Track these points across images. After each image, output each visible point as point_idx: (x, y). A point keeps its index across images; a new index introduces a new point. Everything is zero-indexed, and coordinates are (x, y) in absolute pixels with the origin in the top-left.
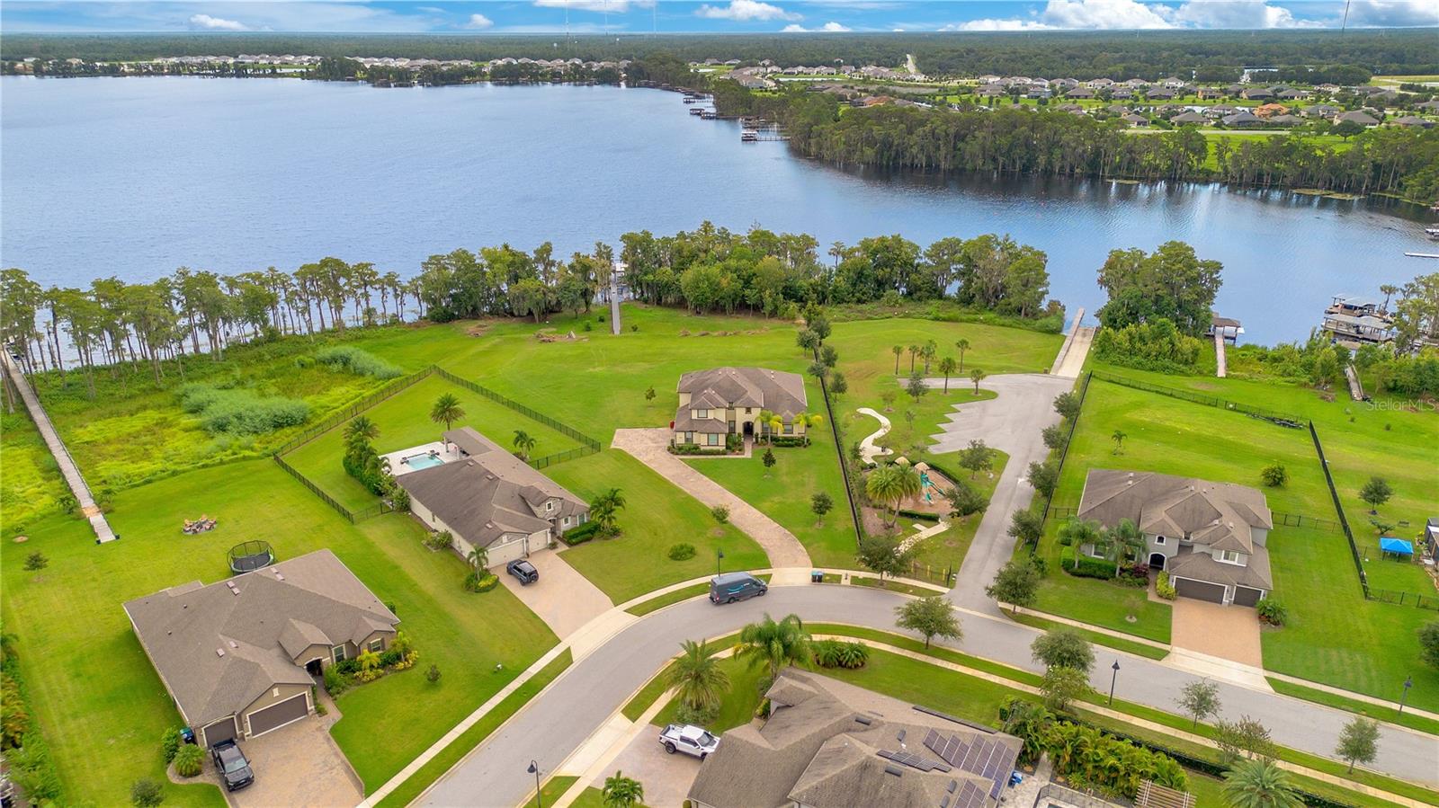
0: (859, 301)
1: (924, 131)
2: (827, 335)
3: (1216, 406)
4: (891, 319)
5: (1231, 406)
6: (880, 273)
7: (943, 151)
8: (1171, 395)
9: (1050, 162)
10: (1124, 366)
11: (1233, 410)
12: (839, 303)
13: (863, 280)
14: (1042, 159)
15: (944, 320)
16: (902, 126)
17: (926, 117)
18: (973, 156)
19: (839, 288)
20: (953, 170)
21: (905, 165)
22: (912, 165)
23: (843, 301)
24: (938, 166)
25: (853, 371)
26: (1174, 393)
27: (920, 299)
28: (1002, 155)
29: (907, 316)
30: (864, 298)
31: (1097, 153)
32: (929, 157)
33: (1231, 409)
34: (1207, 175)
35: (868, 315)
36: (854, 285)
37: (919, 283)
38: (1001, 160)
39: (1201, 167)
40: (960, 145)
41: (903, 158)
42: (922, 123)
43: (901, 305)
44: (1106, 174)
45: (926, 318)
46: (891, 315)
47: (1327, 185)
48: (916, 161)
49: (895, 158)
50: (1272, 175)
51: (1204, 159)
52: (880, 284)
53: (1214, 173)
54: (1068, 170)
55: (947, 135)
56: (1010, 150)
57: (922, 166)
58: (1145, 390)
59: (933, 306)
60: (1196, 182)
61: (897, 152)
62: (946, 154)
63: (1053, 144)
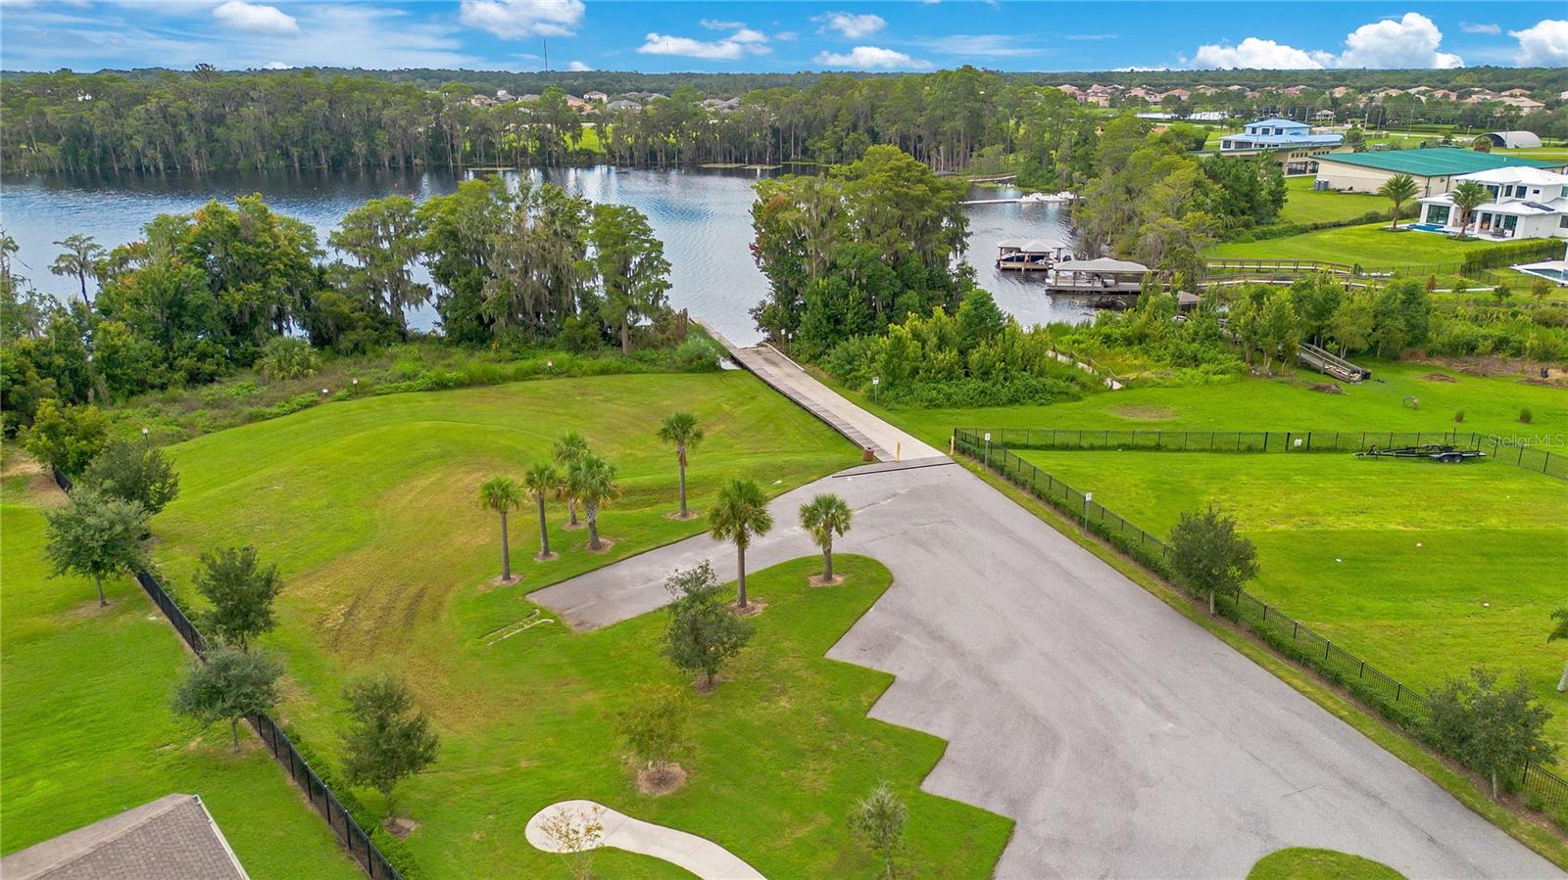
0: (195, 379)
1: (147, 110)
2: (164, 498)
3: (1263, 450)
4: (316, 409)
5: (1298, 442)
6: (234, 297)
7: (191, 143)
8: (1158, 448)
9: (373, 153)
10: (955, 405)
11: (1307, 449)
12: (132, 393)
13: (188, 320)
14: (360, 147)
15: (460, 384)
16: (102, 104)
17: (143, 90)
18: (246, 149)
19: (123, 352)
20: (216, 173)
21: (125, 170)
22: (139, 169)
23: (142, 386)
24: (187, 169)
25: (338, 612)
26: (1164, 441)
27: (358, 349)
28: (296, 144)
29: (357, 392)
30: (208, 367)
31: (438, 135)
32: (167, 156)
33: (1299, 450)
34: (590, 158)
35: (248, 410)
36: (165, 338)
37: (345, 309)
38: (295, 152)
39: (577, 147)
40: (219, 131)
41: (118, 161)
42: (138, 99)
43: (318, 369)
44: (460, 164)
45: (409, 389)
46: (308, 397)
47: (728, 160)
48: (145, 161)
49: (103, 160)
50: (666, 153)
51: (580, 135)
52: (240, 326)
53: (595, 154)
54: (402, 163)
55: (191, 116)
56: (304, 137)
57: (157, 169)
58: (1092, 448)
59: (403, 359)
60: (577, 166)
61: (105, 150)
62: (199, 147)
63: (372, 126)
